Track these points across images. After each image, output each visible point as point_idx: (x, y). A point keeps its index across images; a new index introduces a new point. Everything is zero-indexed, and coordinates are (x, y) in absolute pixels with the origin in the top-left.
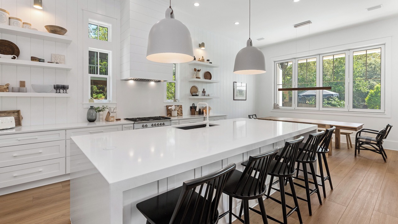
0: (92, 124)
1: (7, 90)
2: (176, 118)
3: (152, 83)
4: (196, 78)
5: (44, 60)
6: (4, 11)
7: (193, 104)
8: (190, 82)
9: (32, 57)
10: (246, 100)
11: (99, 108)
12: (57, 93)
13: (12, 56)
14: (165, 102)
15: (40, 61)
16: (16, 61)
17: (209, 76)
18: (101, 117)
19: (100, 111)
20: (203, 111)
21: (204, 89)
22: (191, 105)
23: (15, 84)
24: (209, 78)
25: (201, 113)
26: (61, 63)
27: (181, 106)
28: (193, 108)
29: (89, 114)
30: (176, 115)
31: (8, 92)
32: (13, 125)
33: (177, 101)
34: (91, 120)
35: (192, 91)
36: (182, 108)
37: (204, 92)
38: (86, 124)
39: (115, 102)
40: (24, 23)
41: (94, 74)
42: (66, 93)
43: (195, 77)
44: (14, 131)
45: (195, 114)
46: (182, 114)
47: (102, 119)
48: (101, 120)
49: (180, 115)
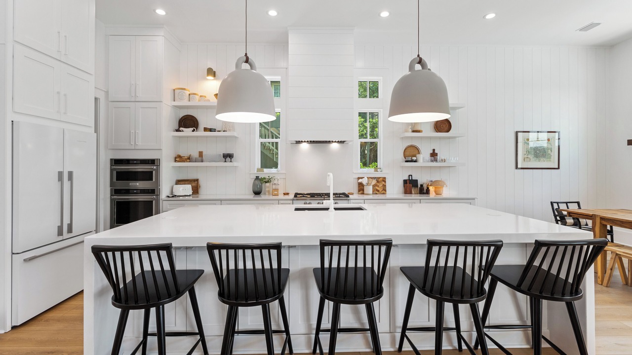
0: (257, 197)
1: (188, 161)
2: (371, 197)
3: (335, 146)
4: (413, 131)
5: (215, 129)
6: (184, 89)
7: (409, 176)
8: (403, 138)
9: (205, 128)
10: (559, 168)
11: (264, 178)
12: (225, 162)
13: (192, 129)
14: (355, 172)
15: (211, 131)
16: (195, 133)
17: (446, 127)
18: (267, 189)
19: (266, 182)
20: (428, 188)
21: (434, 150)
22: (407, 178)
23: (195, 155)
24: (446, 129)
25: (425, 191)
26: (230, 130)
27: (385, 178)
28: (408, 182)
29: (254, 185)
30: (371, 192)
31: (189, 162)
32: (190, 192)
33: (378, 170)
34: (257, 193)
35: (407, 153)
36: (385, 182)
37: (434, 155)
38: (252, 196)
39: (284, 172)
40: (201, 96)
41: (266, 138)
42: (231, 162)
43: (410, 130)
44: (191, 198)
45: (411, 193)
46: (386, 191)
47: (269, 191)
48: (267, 193)
49: (382, 192)
